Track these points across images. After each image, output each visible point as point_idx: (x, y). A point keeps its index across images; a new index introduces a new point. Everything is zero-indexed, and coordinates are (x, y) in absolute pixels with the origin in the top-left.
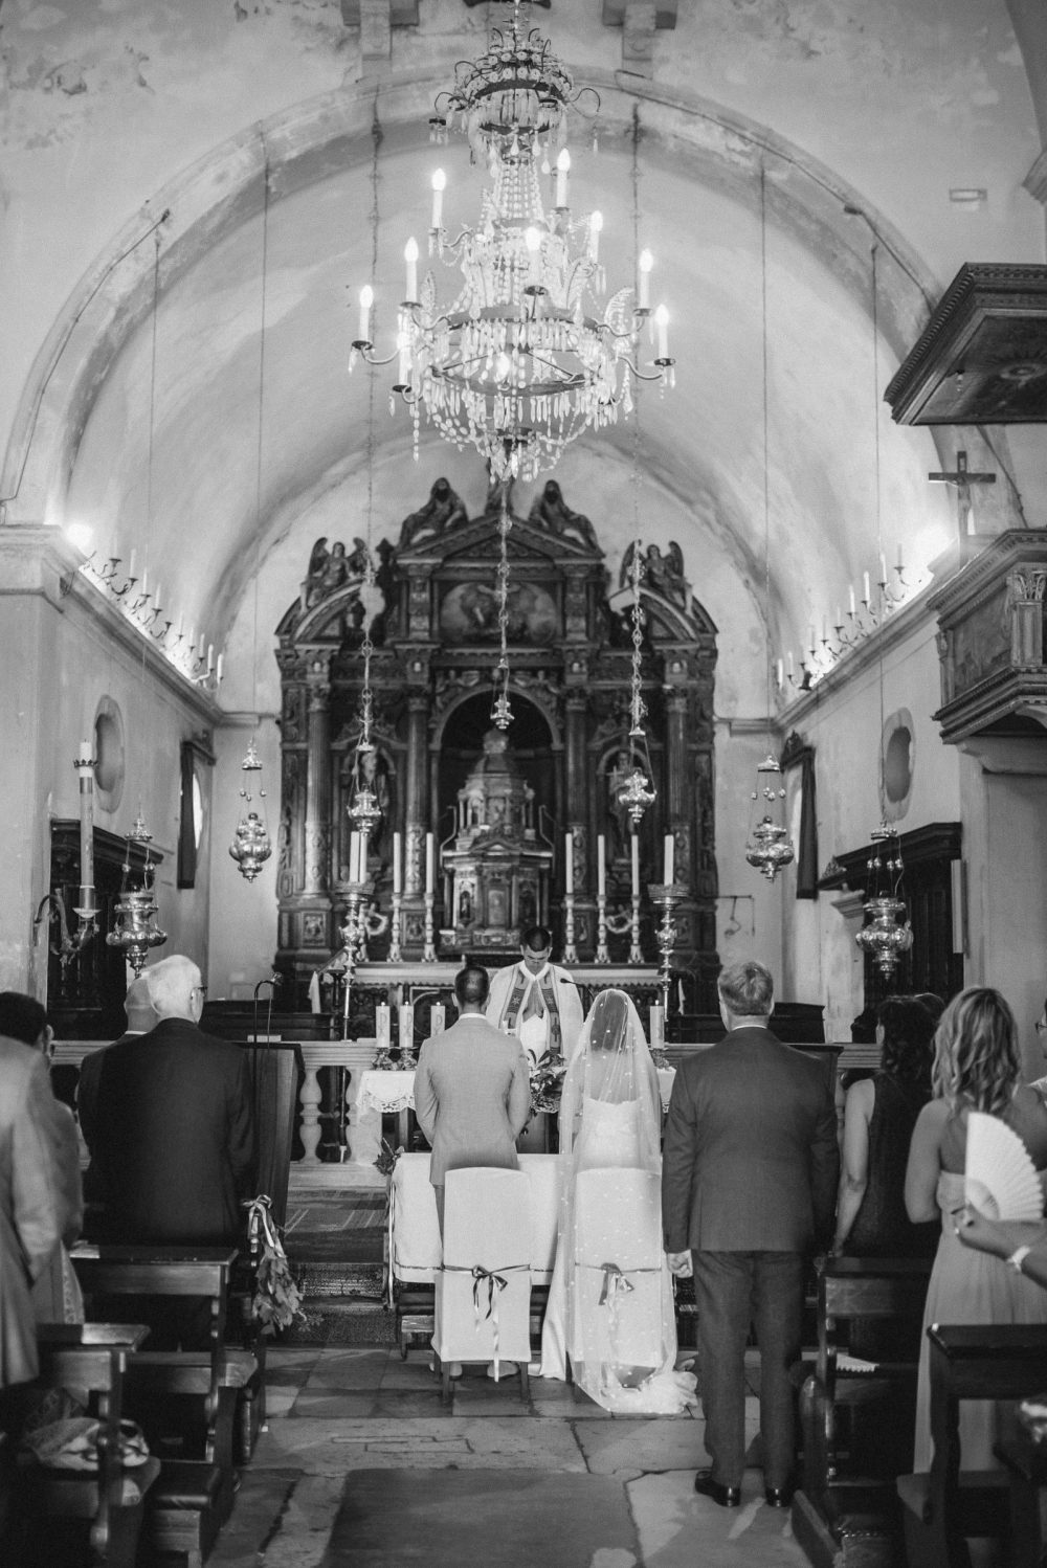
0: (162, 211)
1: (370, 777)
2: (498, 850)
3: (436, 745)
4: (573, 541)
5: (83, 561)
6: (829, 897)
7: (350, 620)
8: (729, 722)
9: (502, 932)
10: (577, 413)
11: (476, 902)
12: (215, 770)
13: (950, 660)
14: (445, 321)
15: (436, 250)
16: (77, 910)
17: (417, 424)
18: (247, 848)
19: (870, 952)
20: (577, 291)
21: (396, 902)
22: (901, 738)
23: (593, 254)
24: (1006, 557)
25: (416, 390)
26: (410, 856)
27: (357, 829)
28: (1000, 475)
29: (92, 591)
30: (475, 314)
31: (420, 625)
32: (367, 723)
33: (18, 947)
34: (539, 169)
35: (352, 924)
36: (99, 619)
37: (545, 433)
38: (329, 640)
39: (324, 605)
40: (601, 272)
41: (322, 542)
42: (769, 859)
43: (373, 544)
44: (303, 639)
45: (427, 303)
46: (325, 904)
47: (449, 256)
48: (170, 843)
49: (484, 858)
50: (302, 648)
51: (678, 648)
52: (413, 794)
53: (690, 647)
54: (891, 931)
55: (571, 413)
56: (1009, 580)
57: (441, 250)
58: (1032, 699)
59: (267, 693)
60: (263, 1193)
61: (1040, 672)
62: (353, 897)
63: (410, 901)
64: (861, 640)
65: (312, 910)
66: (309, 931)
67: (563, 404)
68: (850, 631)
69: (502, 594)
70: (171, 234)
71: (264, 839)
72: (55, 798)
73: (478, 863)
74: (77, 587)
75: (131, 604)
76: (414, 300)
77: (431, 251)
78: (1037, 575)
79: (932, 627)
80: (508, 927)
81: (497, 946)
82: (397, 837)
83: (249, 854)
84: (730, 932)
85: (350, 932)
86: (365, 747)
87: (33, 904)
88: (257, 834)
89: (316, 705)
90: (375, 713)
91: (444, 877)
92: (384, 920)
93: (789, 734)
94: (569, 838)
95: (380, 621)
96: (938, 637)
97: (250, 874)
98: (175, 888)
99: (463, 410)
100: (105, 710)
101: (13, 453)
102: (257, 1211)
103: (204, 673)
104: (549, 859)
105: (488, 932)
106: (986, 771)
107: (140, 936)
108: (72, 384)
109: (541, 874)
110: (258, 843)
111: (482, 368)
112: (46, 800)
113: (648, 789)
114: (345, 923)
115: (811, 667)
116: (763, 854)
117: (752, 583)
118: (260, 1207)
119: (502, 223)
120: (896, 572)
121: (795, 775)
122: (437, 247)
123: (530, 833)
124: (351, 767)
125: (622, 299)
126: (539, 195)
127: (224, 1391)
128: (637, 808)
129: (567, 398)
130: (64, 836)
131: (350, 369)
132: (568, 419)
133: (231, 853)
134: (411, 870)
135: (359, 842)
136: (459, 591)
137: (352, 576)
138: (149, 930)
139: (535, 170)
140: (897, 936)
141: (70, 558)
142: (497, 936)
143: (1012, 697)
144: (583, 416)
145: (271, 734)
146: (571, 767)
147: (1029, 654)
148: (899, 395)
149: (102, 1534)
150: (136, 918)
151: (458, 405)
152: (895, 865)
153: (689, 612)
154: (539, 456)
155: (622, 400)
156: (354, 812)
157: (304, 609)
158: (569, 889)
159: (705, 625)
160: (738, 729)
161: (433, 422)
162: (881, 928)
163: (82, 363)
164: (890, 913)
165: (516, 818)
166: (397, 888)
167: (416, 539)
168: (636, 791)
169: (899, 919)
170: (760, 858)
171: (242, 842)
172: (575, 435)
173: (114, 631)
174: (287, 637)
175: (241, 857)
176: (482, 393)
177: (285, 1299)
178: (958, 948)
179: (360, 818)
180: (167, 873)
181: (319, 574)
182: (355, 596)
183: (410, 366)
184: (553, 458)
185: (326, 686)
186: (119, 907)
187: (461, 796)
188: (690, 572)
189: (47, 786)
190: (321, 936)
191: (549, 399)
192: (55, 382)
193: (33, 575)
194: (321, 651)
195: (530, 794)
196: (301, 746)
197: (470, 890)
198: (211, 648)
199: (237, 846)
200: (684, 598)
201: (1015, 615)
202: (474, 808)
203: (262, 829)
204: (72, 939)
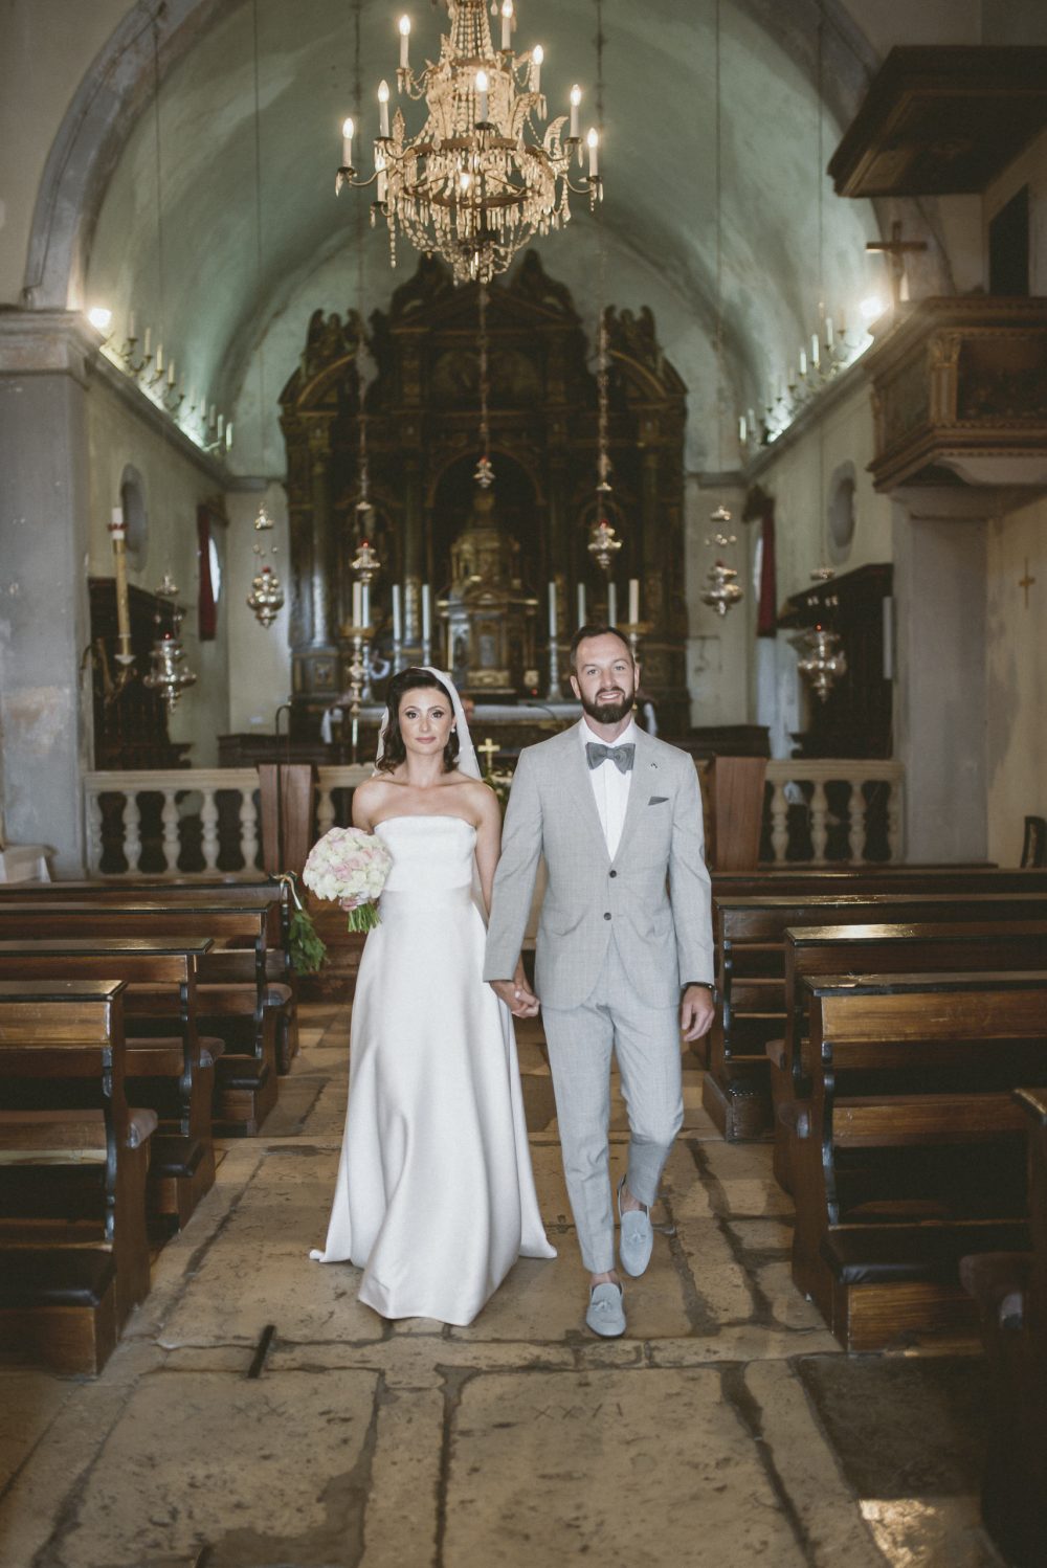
0: (158, 3)
1: (370, 534)
2: (487, 598)
3: (429, 504)
4: (552, 308)
5: (103, 341)
6: (786, 634)
7: (347, 388)
8: (697, 476)
9: (493, 673)
10: (525, 222)
11: (469, 646)
12: (229, 532)
13: (882, 417)
14: (412, 151)
15: (404, 87)
16: (118, 657)
17: (393, 236)
18: (262, 599)
19: (807, 678)
20: (519, 124)
21: (397, 648)
22: (846, 487)
23: (534, 86)
24: (930, 320)
25: (391, 208)
26: (409, 606)
27: (359, 580)
28: (932, 242)
29: (112, 368)
30: (437, 146)
31: (412, 390)
32: (364, 485)
33: (67, 691)
34: (489, 11)
35: (357, 664)
36: (120, 395)
37: (497, 242)
38: (329, 407)
39: (321, 375)
40: (542, 101)
41: (318, 314)
42: (720, 598)
43: (366, 314)
44: (305, 408)
45: (398, 136)
46: (333, 651)
47: (414, 92)
48: (192, 598)
49: (476, 606)
50: (304, 415)
51: (650, 407)
52: (410, 550)
53: (660, 407)
54: (826, 660)
55: (520, 221)
56: (930, 343)
57: (409, 88)
58: (946, 451)
59: (273, 457)
60: (291, 869)
61: (954, 426)
62: (357, 641)
63: (410, 647)
64: (812, 398)
65: (321, 657)
66: (320, 676)
67: (513, 215)
68: (803, 390)
69: (483, 363)
70: (168, 27)
71: (278, 590)
72: (91, 559)
73: (470, 612)
74: (99, 366)
75: (148, 379)
76: (387, 135)
77: (400, 89)
78: (953, 339)
79: (869, 388)
80: (499, 668)
81: (489, 686)
82: (396, 589)
83: (265, 604)
84: (699, 670)
85: (355, 671)
86: (363, 506)
87: (78, 653)
88: (271, 585)
89: (319, 469)
90: (370, 476)
91: (440, 625)
92: (387, 665)
93: (751, 486)
94: (552, 587)
95: (374, 388)
96: (872, 397)
97: (266, 621)
98: (197, 640)
99: (432, 222)
100: (130, 478)
101: (35, 241)
102: (286, 882)
103: (216, 441)
104: (534, 607)
105: (481, 674)
106: (913, 517)
107: (173, 678)
108: (85, 176)
109: (529, 619)
110: (272, 594)
111: (446, 185)
112: (83, 561)
113: (614, 538)
114: (351, 663)
115: (771, 425)
116: (714, 594)
117: (720, 346)
118: (289, 879)
119: (459, 63)
120: (839, 335)
121: (756, 525)
122: (405, 84)
123: (516, 583)
124: (352, 525)
125: (558, 126)
126: (489, 34)
127: (268, 1010)
128: (604, 556)
129: (517, 210)
130: (101, 592)
131: (337, 192)
132: (517, 228)
133: (249, 603)
134: (409, 620)
135: (361, 594)
136: (448, 357)
137: (348, 346)
138: (179, 675)
139: (485, 11)
140: (833, 666)
141: (90, 338)
142: (489, 676)
143: (930, 450)
144: (529, 225)
145: (277, 496)
146: (553, 522)
147: (944, 410)
148: (841, 170)
149: (188, 1082)
150: (168, 663)
151: (427, 216)
152: (831, 603)
153: (660, 374)
154: (493, 262)
155: (562, 210)
156: (356, 565)
157: (303, 380)
158: (553, 632)
159: (675, 387)
160: (707, 482)
161: (406, 234)
162: (819, 658)
163: (93, 154)
164: (827, 645)
165: (504, 571)
166: (397, 635)
167: (407, 308)
168: (605, 539)
169: (833, 649)
170: (713, 598)
171: (258, 594)
172: (523, 243)
173: (134, 404)
174: (289, 405)
175: (258, 607)
176: (446, 206)
177: (312, 952)
178: (888, 674)
179: (362, 570)
180: (191, 625)
181: (317, 345)
182: (351, 365)
183: (386, 187)
184: (505, 263)
185: (327, 450)
186: (154, 654)
187: (454, 550)
188: (662, 335)
189: (84, 548)
190: (331, 680)
191: (502, 211)
192: (70, 173)
193: (59, 357)
194: (322, 418)
195: (517, 547)
196: (306, 507)
197: (464, 636)
198: (220, 418)
199: (254, 596)
200: (655, 360)
201: (933, 376)
202: (466, 561)
203: (275, 582)
204: (114, 682)
